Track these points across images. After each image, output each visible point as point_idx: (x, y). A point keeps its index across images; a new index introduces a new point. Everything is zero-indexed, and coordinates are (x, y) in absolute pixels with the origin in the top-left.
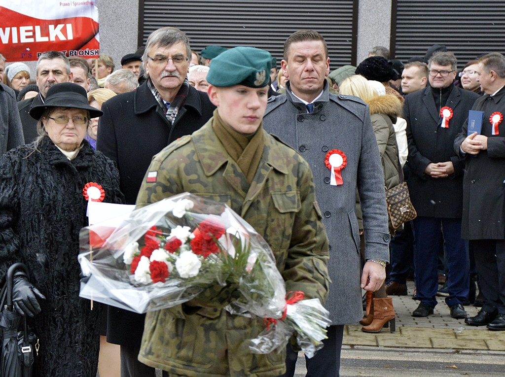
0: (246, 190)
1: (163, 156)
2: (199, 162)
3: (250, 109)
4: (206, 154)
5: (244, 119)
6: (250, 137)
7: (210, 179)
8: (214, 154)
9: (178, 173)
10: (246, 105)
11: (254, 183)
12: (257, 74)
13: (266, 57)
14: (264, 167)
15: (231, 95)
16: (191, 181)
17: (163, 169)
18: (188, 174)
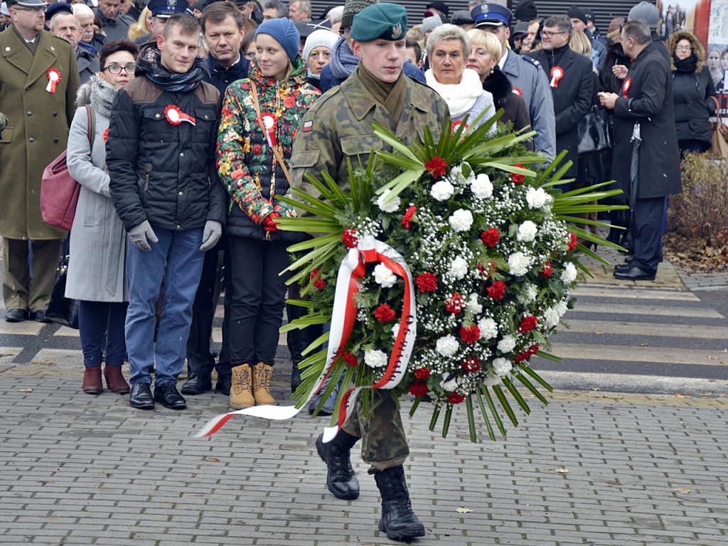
1: (316, 106)
2: (350, 108)
3: (390, 60)
4: (355, 101)
5: (385, 69)
8: (363, 100)
12: (394, 28)
13: (402, 11)
14: (407, 107)
17: (317, 118)
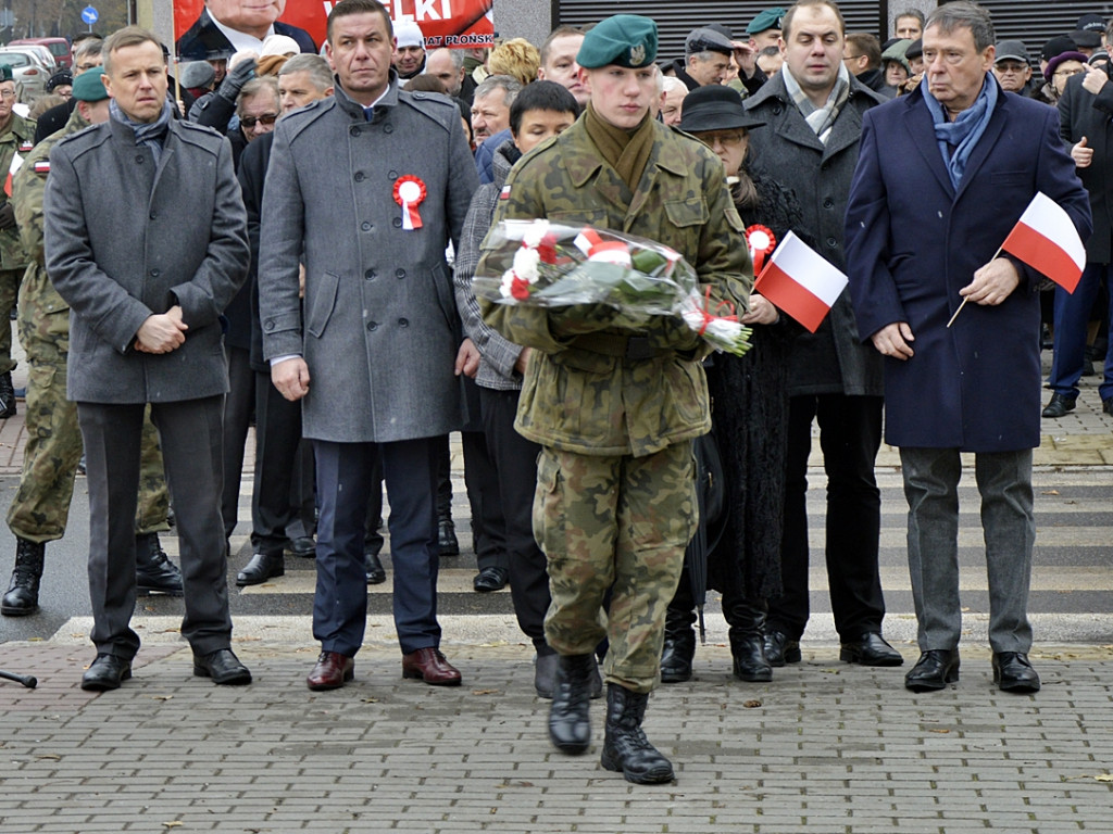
0: (628, 202)
3: (628, 96)
4: (575, 159)
5: (620, 109)
6: (630, 133)
7: (580, 192)
8: (584, 158)
9: (537, 186)
10: (622, 91)
11: (638, 192)
12: (632, 50)
13: (647, 26)
14: (651, 170)
15: (602, 79)
16: (554, 197)
17: (518, 181)
18: (549, 187)
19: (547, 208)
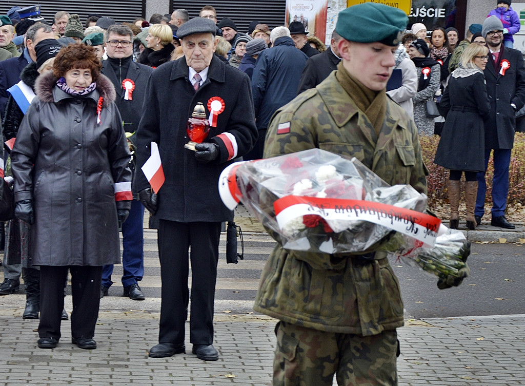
0: (375, 140)
2: (330, 113)
3: (383, 67)
4: (335, 106)
5: (376, 76)
7: (342, 130)
9: (312, 122)
10: (380, 62)
11: (382, 134)
16: (325, 131)
18: (322, 124)
19: (319, 139)
